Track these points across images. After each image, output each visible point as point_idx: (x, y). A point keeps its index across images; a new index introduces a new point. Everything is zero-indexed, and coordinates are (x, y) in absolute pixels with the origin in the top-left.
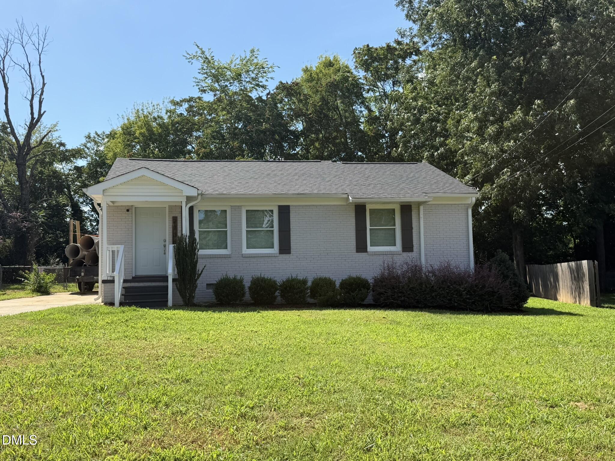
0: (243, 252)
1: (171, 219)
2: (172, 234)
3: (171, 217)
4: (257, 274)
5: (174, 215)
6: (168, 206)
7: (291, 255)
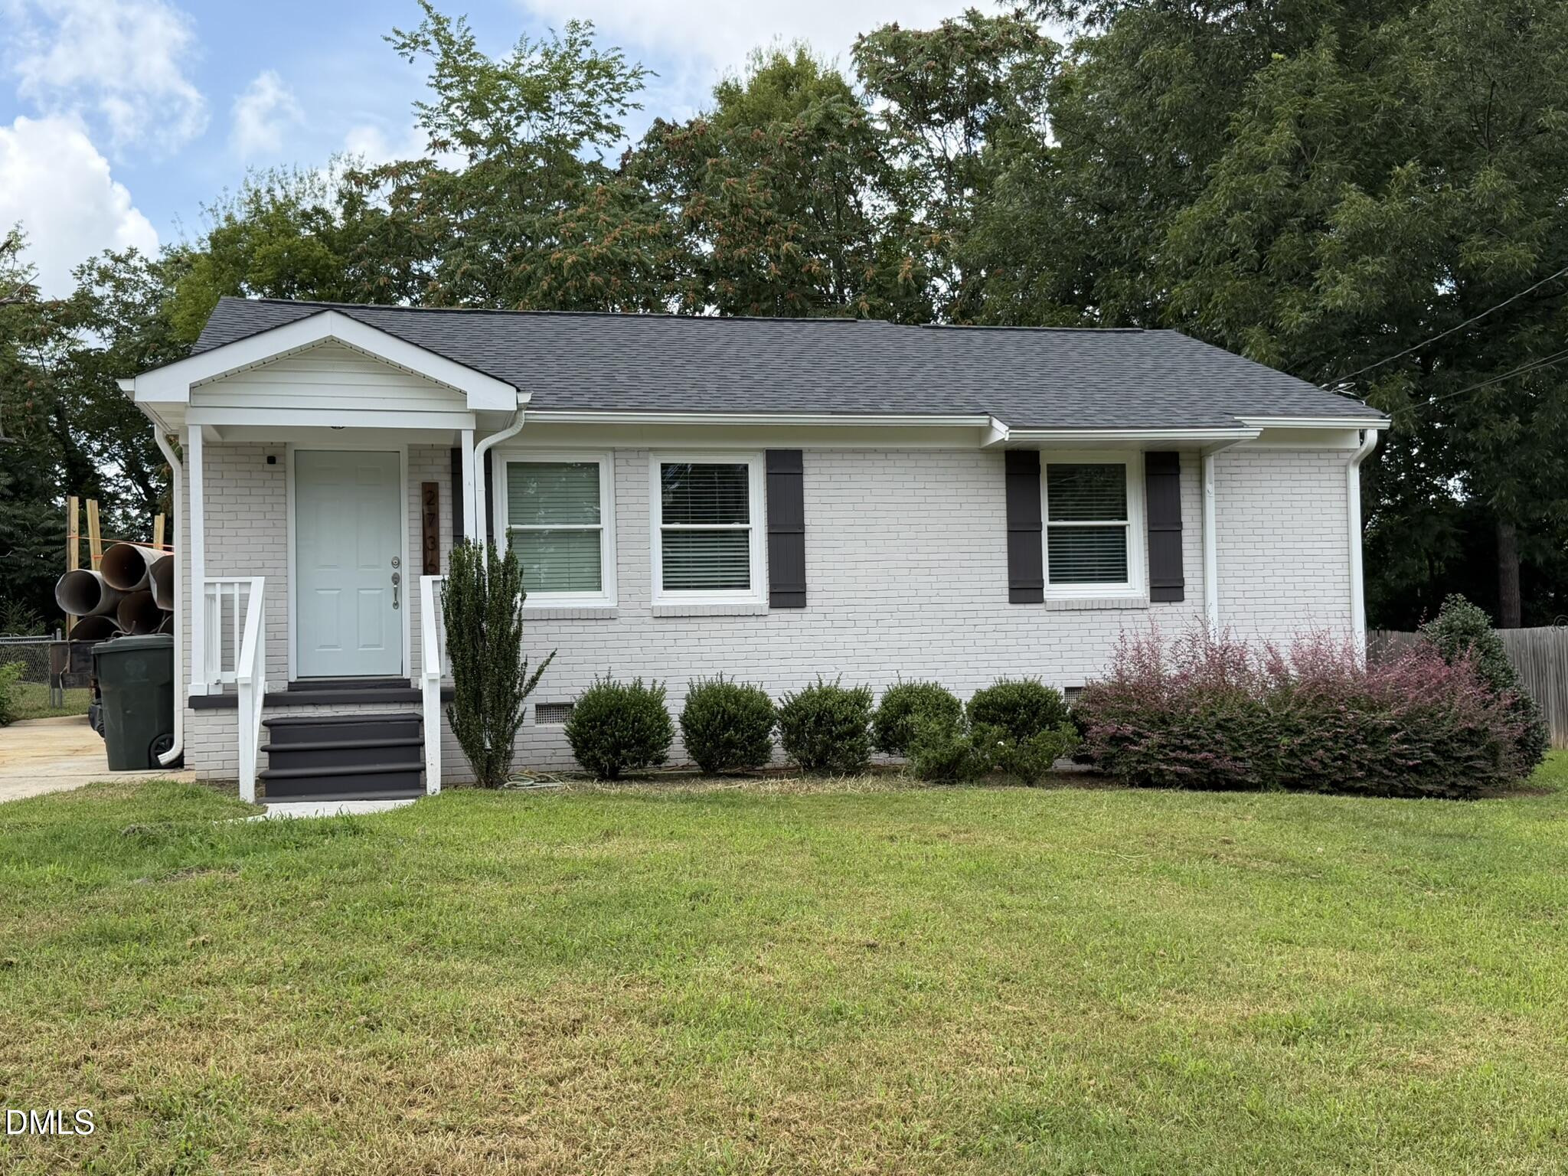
0: (656, 603)
1: (418, 492)
2: (420, 540)
3: (418, 483)
4: (707, 674)
5: (429, 479)
6: (406, 447)
7: (808, 609)
